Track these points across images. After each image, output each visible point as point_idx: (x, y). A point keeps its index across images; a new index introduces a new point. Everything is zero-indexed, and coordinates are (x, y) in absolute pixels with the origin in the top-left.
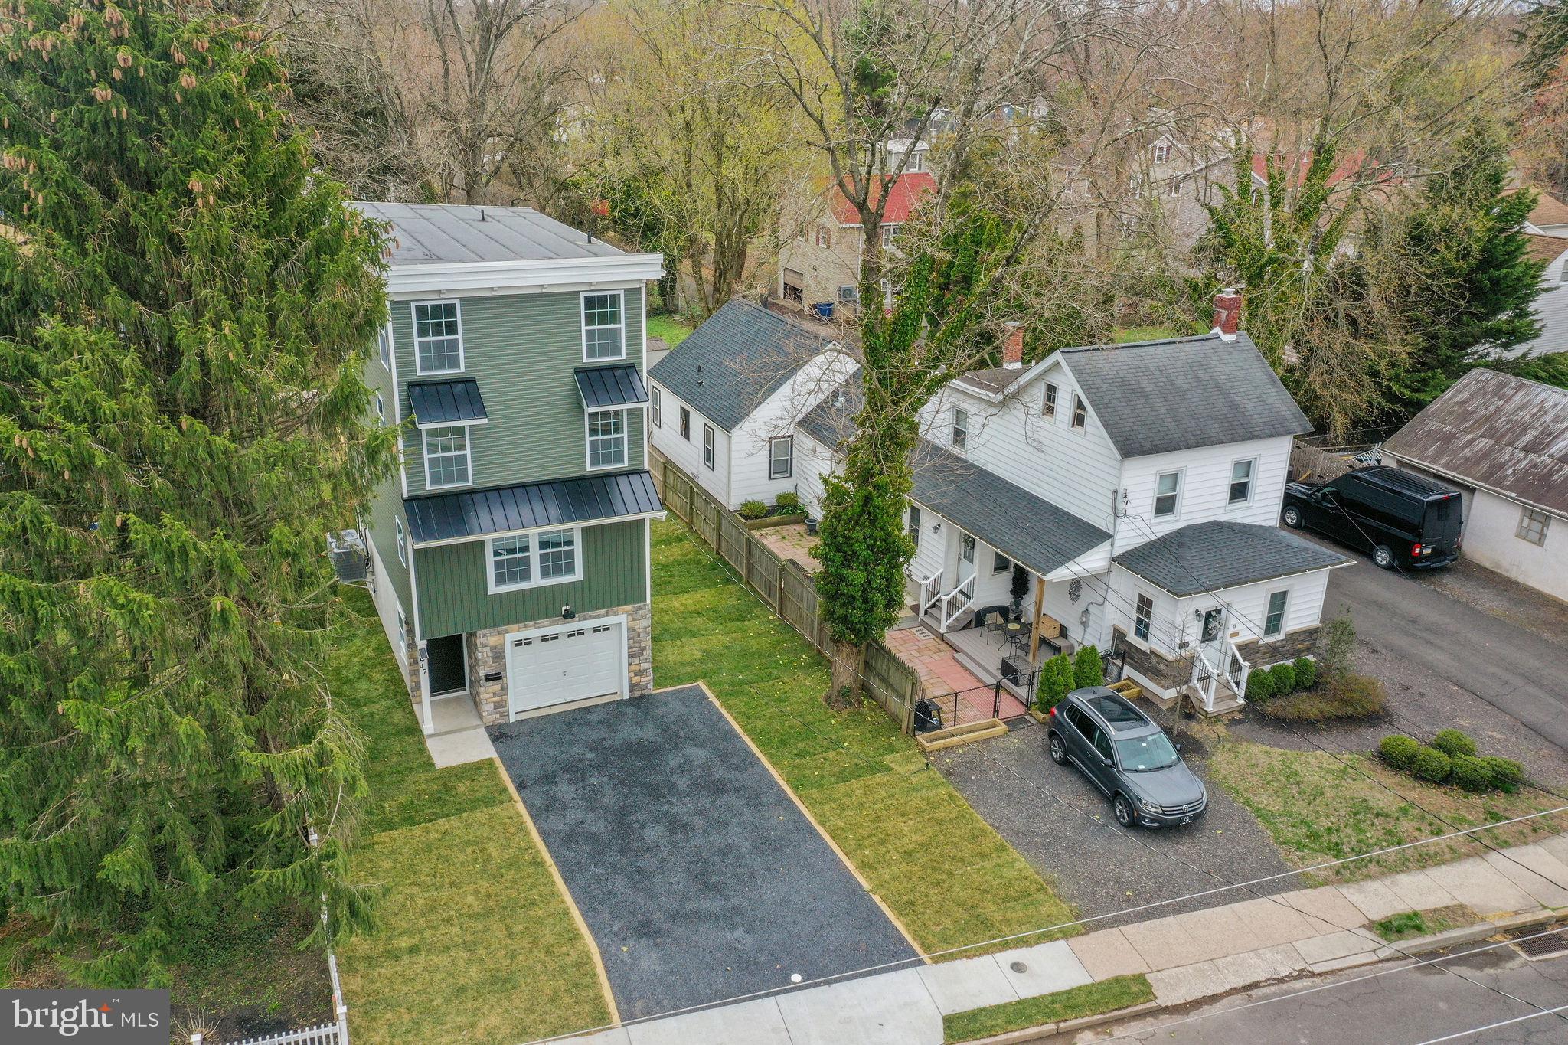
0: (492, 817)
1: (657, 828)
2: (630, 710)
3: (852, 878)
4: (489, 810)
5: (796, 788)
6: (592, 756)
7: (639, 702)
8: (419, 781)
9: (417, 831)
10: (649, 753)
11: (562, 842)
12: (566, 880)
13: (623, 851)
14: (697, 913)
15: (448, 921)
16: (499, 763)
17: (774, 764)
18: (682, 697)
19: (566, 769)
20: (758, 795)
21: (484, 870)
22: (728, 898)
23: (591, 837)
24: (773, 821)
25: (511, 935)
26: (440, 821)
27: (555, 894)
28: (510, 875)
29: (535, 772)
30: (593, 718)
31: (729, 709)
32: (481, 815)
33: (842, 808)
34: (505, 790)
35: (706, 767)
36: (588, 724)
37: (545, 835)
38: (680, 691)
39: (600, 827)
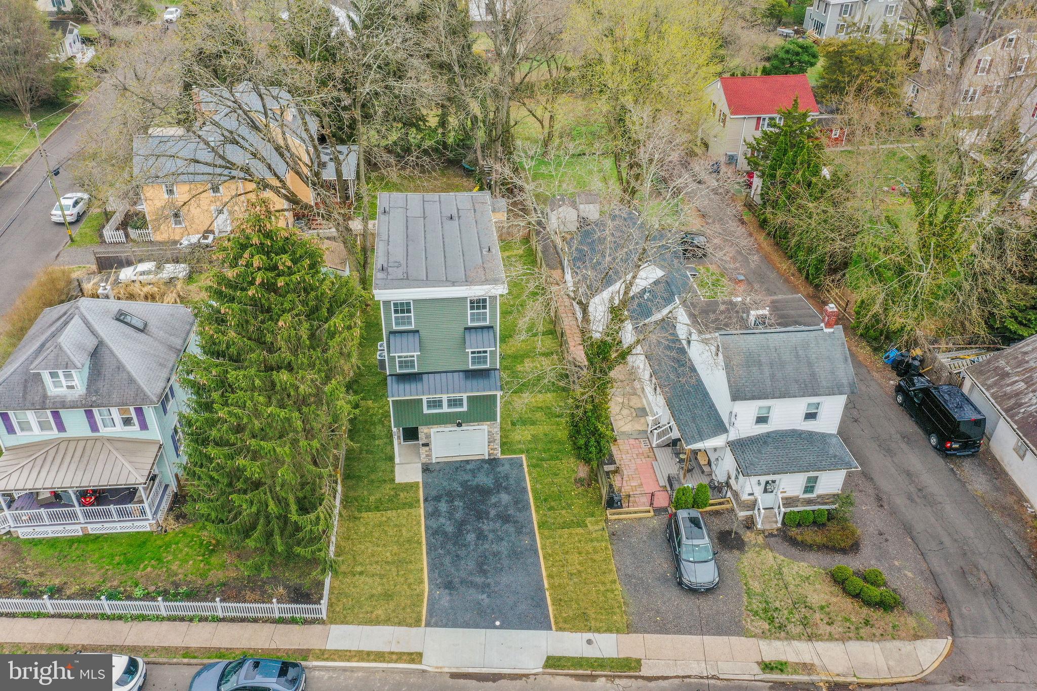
0: (409, 514)
1: (473, 535)
2: (486, 466)
3: (542, 580)
4: (409, 510)
5: (539, 527)
6: (460, 489)
7: (492, 462)
8: (387, 489)
9: (379, 514)
10: (485, 492)
11: (433, 533)
12: (427, 553)
13: (454, 544)
14: (472, 582)
15: (377, 562)
16: (421, 485)
17: (536, 511)
18: (512, 462)
19: (447, 495)
20: (522, 527)
21: (398, 542)
22: (487, 578)
23: (445, 534)
24: (522, 543)
25: (398, 575)
26: (389, 512)
27: (421, 560)
28: (407, 546)
29: (434, 493)
30: (468, 467)
31: (530, 474)
32: (404, 512)
33: (555, 543)
34: (419, 501)
35: (506, 507)
36: (465, 470)
37: (427, 527)
38: (512, 459)
39: (450, 529)
